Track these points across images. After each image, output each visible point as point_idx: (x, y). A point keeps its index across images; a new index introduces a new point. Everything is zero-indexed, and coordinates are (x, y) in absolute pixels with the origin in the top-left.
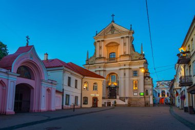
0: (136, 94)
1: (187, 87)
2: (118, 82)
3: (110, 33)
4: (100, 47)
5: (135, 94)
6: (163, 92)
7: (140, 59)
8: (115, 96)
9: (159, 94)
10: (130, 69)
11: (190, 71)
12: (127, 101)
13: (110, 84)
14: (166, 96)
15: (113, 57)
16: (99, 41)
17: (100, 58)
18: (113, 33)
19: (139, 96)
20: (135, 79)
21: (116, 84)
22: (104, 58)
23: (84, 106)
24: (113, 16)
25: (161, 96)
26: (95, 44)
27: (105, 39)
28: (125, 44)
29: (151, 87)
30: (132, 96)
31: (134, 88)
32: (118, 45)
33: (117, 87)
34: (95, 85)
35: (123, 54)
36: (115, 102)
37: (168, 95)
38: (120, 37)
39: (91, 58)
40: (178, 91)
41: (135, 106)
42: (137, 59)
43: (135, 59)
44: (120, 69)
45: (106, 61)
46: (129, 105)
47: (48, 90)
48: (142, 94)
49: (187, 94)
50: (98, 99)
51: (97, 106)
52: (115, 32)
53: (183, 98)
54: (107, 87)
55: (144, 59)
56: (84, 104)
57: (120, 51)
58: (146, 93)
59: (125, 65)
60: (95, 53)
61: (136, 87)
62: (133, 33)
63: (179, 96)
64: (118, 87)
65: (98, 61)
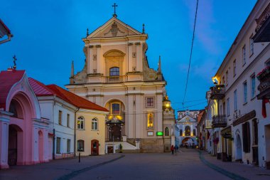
0: (152, 134)
1: (221, 129)
2: (123, 115)
3: (110, 34)
4: (95, 57)
5: (149, 134)
6: (188, 128)
7: (157, 80)
8: (120, 137)
9: (181, 132)
10: (142, 94)
11: (224, 109)
12: (138, 144)
13: (110, 117)
14: (192, 134)
15: (114, 73)
16: (91, 47)
17: (95, 74)
18: (115, 35)
19: (155, 137)
20: (150, 110)
21: (120, 118)
22: (101, 75)
24: (115, 6)
25: (184, 135)
26: (86, 50)
27: (102, 45)
28: (134, 55)
29: (172, 123)
30: (146, 137)
31: (148, 125)
32: (122, 55)
33: (121, 123)
34: (94, 121)
35: (131, 70)
36: (121, 147)
37: (194, 134)
38: (126, 43)
39: (78, 73)
40: (210, 131)
41: (149, 152)
42: (153, 79)
43: (150, 79)
44: (127, 95)
46: (141, 151)
47: (40, 133)
48: (160, 134)
49: (220, 137)
50: (99, 143)
51: (98, 154)
52: (119, 34)
53: (216, 141)
54: (107, 123)
55: (163, 80)
57: (127, 65)
58: (166, 131)
59: (134, 89)
60: (86, 66)
61: (151, 122)
62: (147, 38)
63: (212, 138)
64: (124, 123)
65: (90, 80)
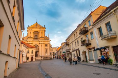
0: (47, 54)
3: (35, 27)
4: (30, 33)
12: (43, 57)
16: (29, 30)
17: (30, 37)
22: (32, 38)
23: (27, 61)
24: (37, 20)
27: (33, 29)
28: (42, 33)
30: (45, 55)
32: (38, 33)
34: (32, 51)
35: (41, 37)
38: (40, 29)
39: (25, 37)
43: (46, 39)
44: (40, 43)
45: (33, 39)
46: (44, 59)
51: (33, 61)
52: (38, 27)
56: (27, 60)
57: (40, 35)
58: (51, 54)
59: (42, 42)
62: (45, 29)
64: (38, 51)
65: (29, 39)
